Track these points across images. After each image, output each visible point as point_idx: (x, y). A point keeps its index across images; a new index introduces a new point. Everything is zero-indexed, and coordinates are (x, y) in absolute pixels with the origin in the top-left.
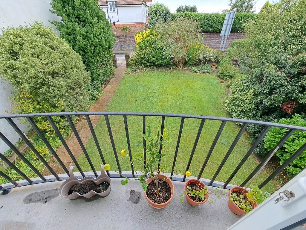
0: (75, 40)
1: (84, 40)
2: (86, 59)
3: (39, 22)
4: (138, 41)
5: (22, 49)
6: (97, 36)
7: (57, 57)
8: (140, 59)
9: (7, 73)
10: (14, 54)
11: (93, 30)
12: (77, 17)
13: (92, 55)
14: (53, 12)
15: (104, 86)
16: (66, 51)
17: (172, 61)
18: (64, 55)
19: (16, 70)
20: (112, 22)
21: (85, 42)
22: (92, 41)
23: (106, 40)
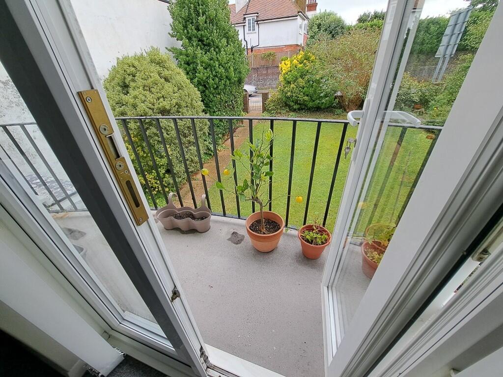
0: (195, 70)
1: (205, 71)
2: (207, 97)
3: (155, 47)
4: (284, 71)
5: (133, 81)
6: (224, 65)
7: (171, 90)
8: (284, 99)
9: (115, 109)
10: (125, 87)
11: (218, 56)
12: (201, 40)
13: (214, 91)
14: (172, 36)
15: (226, 137)
16: (182, 83)
17: (337, 100)
18: (179, 89)
19: (124, 106)
20: (249, 47)
21: (208, 73)
22: (216, 72)
23: (235, 70)
